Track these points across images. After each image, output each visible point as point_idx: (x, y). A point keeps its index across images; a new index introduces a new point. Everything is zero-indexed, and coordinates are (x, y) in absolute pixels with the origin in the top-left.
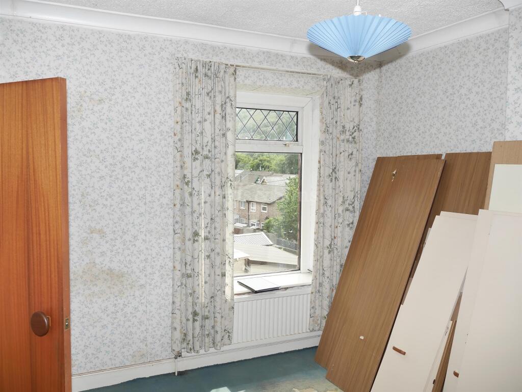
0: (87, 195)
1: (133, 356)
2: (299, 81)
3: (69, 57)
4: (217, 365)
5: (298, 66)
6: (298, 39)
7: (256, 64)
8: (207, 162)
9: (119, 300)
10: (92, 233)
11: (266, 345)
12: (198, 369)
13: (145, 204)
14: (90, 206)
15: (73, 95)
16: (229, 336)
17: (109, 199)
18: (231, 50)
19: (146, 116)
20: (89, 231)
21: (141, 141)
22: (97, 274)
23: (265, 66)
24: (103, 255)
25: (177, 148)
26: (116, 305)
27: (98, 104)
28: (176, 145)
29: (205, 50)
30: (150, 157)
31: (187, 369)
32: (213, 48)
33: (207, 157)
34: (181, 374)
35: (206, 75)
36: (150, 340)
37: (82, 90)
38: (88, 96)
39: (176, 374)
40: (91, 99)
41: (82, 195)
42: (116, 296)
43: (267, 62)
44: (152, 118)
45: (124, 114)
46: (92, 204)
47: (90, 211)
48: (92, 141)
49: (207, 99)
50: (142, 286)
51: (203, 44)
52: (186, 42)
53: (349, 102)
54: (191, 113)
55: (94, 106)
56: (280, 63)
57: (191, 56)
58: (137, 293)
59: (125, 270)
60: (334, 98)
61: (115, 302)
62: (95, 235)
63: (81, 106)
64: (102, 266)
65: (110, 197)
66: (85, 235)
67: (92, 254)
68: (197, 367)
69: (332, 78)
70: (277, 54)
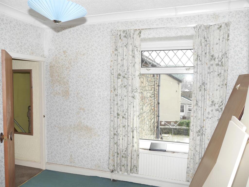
0: (79, 94)
1: (95, 166)
2: (182, 31)
3: (73, 38)
4: (132, 183)
5: (181, 22)
6: (177, 7)
7: (155, 26)
8: (125, 79)
9: (90, 140)
10: (80, 109)
11: (160, 181)
12: (123, 181)
13: (100, 99)
14: (80, 98)
15: (74, 53)
16: (137, 169)
17: (87, 96)
18: (140, 21)
19: (101, 59)
20: (79, 109)
21: (99, 70)
22: (82, 127)
23: (160, 26)
24: (84, 119)
25: (111, 73)
26: (89, 141)
27: (83, 56)
28: (111, 72)
29: (127, 24)
30: (103, 78)
31: (118, 179)
32: (131, 23)
33: (124, 77)
34: (114, 180)
35: (125, 37)
36: (102, 161)
37: (77, 51)
38: (79, 53)
39: (112, 180)
40: (80, 54)
41: (77, 94)
42: (89, 138)
43: (161, 24)
44: (104, 60)
45: (92, 59)
46: (81, 98)
47: (80, 100)
48: (81, 71)
49: (125, 48)
50: (99, 135)
51: (126, 21)
52: (118, 22)
53: (218, 39)
54: (118, 56)
55: (81, 57)
56: (170, 23)
57: (120, 28)
58: (97, 138)
59: (92, 127)
60: (204, 38)
61: (89, 140)
62: (81, 111)
63: (77, 57)
64: (84, 124)
65: (87, 95)
66: (78, 110)
67: (80, 118)
68: (122, 180)
69: (203, 26)
70: (168, 18)
